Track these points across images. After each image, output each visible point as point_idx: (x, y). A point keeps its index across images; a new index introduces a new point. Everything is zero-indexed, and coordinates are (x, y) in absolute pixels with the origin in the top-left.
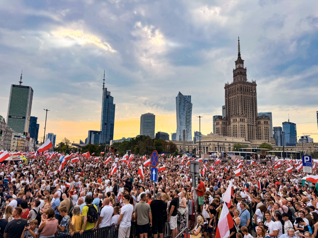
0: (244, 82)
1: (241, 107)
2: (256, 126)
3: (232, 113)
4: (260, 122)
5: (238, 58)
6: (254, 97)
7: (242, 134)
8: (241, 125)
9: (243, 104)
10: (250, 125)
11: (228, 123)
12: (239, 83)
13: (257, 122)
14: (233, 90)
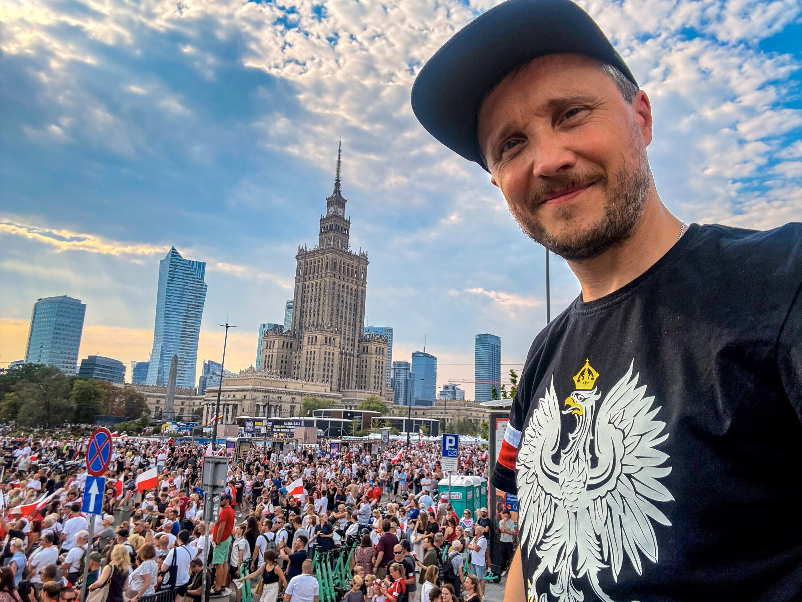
0: (341, 251)
1: (330, 308)
2: (358, 356)
3: (308, 322)
4: (367, 347)
5: (335, 192)
6: (360, 288)
7: (326, 373)
8: (326, 352)
9: (335, 303)
10: (346, 355)
11: (295, 346)
12: (332, 252)
13: (361, 348)
14: (316, 265)
